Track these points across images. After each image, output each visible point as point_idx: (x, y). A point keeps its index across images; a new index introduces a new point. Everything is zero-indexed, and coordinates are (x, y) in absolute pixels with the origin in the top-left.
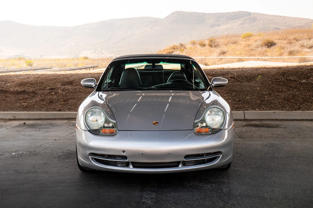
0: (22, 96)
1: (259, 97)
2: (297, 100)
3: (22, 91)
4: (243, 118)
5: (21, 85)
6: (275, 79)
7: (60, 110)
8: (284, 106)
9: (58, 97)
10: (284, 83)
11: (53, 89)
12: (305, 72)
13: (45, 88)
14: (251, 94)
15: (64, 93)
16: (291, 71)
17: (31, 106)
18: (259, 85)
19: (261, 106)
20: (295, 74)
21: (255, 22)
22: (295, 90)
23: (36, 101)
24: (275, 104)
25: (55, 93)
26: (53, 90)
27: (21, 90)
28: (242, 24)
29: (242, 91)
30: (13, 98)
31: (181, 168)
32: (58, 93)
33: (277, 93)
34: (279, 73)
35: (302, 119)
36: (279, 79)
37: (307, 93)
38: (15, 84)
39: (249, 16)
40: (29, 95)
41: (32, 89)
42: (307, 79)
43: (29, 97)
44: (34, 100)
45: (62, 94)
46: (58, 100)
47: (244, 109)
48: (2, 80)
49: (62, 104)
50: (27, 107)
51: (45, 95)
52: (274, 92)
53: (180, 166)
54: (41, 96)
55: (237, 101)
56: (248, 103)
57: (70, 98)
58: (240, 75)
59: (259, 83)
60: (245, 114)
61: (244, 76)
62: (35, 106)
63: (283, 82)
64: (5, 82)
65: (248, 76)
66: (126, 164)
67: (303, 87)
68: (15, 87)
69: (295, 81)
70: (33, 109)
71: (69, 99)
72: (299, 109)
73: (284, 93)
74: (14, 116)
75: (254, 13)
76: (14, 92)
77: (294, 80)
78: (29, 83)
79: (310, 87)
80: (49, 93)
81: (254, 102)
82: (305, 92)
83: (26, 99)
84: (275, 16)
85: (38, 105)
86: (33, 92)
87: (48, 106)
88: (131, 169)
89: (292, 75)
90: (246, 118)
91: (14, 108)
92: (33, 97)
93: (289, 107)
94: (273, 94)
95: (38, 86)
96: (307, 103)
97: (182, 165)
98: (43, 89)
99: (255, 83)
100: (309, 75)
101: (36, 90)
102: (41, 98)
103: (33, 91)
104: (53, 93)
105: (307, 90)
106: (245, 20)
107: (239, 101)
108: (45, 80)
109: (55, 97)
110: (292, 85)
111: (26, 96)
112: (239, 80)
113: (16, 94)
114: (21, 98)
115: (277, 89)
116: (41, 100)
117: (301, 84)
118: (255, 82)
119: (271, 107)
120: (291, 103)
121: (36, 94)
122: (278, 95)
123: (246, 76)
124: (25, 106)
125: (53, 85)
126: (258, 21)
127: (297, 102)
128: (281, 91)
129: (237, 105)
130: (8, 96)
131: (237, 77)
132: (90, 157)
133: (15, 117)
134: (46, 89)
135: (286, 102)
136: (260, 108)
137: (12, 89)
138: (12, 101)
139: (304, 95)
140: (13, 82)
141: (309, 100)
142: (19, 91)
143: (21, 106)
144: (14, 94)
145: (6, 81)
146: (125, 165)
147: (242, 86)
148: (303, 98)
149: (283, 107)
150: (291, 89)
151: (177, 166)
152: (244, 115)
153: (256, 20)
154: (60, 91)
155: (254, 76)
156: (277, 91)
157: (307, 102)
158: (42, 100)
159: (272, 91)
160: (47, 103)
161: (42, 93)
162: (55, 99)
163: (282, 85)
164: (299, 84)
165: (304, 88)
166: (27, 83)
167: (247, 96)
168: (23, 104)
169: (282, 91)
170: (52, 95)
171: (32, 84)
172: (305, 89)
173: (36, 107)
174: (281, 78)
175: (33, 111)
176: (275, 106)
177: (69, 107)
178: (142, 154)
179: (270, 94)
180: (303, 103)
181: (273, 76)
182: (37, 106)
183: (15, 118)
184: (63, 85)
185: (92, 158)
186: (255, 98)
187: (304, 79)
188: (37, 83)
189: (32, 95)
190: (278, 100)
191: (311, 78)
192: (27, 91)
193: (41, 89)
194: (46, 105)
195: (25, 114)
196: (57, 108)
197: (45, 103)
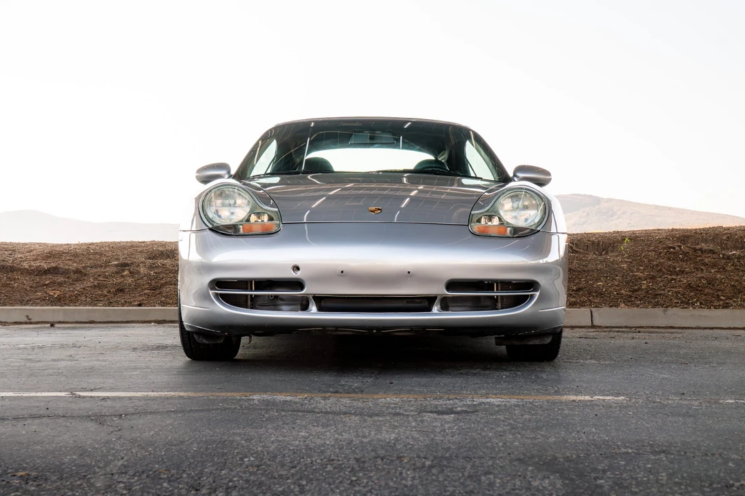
0: (50, 279)
1: (628, 283)
2: (720, 290)
3: (49, 270)
4: (590, 324)
5: (50, 257)
6: (664, 248)
7: (140, 305)
8: (689, 300)
9: (138, 282)
10: (687, 257)
11: (126, 265)
12: (735, 234)
13: (106, 265)
14: (607, 277)
15: (152, 273)
16: (701, 233)
17: (69, 297)
18: (626, 260)
19: (632, 301)
20: (713, 239)
21: (611, 221)
22: (713, 271)
23: (84, 289)
24: (666, 296)
25: (131, 273)
26: (127, 268)
27: (49, 266)
28: (579, 225)
29: (584, 271)
30: (26, 281)
31: (436, 315)
32: (138, 272)
33: (671, 275)
34: (673, 237)
35: (732, 327)
36: (674, 248)
38: (33, 255)
39: (597, 207)
40: (68, 278)
41: (75, 264)
42: (742, 249)
43: (66, 280)
44: (79, 286)
45: (148, 275)
46: (137, 286)
47: (590, 305)
48: (3, 248)
49: (145, 294)
50: (60, 299)
51: (106, 277)
52: (664, 273)
53: (435, 309)
54: (94, 279)
55: (573, 290)
56: (601, 294)
57: (166, 283)
58: (579, 241)
59: (626, 255)
60: (594, 314)
61: (589, 241)
62: (79, 297)
63: (685, 254)
64: (10, 252)
65: (599, 241)
66: (301, 305)
67: (732, 265)
68: (35, 260)
69: (712, 252)
70: (75, 303)
71: (163, 285)
72: (726, 306)
73: (686, 276)
74: (27, 317)
75: (609, 200)
76: (32, 270)
77: (711, 250)
78: (68, 253)
80: (117, 273)
81: (615, 293)
83: (60, 284)
84: (657, 207)
85: (88, 295)
86: (77, 271)
87: (112, 298)
88: (313, 314)
89: (706, 241)
90: (596, 323)
91: (28, 301)
92: (77, 280)
93: (701, 304)
94: (660, 277)
95: (90, 259)
97: (439, 306)
98: (102, 266)
99: (616, 257)
101: (85, 268)
102: (96, 282)
103: (77, 269)
104: (125, 273)
105: (742, 271)
106: (588, 214)
107: (579, 290)
108: (107, 249)
110: (706, 260)
111: (61, 279)
112: (576, 249)
113: (37, 275)
114: (47, 282)
115: (669, 266)
116: (95, 286)
117: (729, 258)
118: (616, 254)
119: (658, 302)
120: (706, 295)
121: (85, 275)
122: (672, 279)
123: (593, 243)
124: (56, 296)
125: (126, 258)
126: (618, 218)
127: (720, 293)
128: (680, 271)
129: (574, 297)
130: (15, 279)
131: (573, 244)
132: (211, 292)
133: (30, 317)
134: (109, 266)
135: (692, 294)
136: (629, 304)
137: (27, 264)
138: (25, 287)
139: (737, 281)
140: (31, 251)
142: (44, 269)
143: (45, 297)
144: (30, 274)
145: (13, 250)
146: (299, 307)
147: (584, 261)
148: (733, 285)
149: (686, 303)
150: (703, 267)
151: (428, 309)
152: (592, 317)
153: (612, 216)
154: (142, 270)
155: (614, 243)
156: (669, 271)
158: (99, 286)
159: (658, 271)
160: (109, 292)
161: (98, 274)
162: (130, 286)
163: (682, 260)
164: (723, 258)
165: (736, 266)
166: (64, 253)
167: (598, 280)
168: (52, 294)
169: (682, 272)
170: (123, 276)
171: (76, 255)
172: (738, 269)
173: (83, 299)
174: (680, 247)
175: (76, 306)
176: (665, 301)
177: (164, 299)
178: (342, 272)
179: (653, 278)
180: (733, 296)
181: (660, 242)
182: (86, 297)
183: (29, 319)
184: (150, 258)
185: (217, 295)
186: (617, 286)
187: (736, 248)
188: (88, 254)
189: (75, 276)
190: (674, 290)
192: (62, 269)
193: (96, 266)
194: (106, 296)
195: (54, 310)
196: (135, 301)
197: (105, 292)
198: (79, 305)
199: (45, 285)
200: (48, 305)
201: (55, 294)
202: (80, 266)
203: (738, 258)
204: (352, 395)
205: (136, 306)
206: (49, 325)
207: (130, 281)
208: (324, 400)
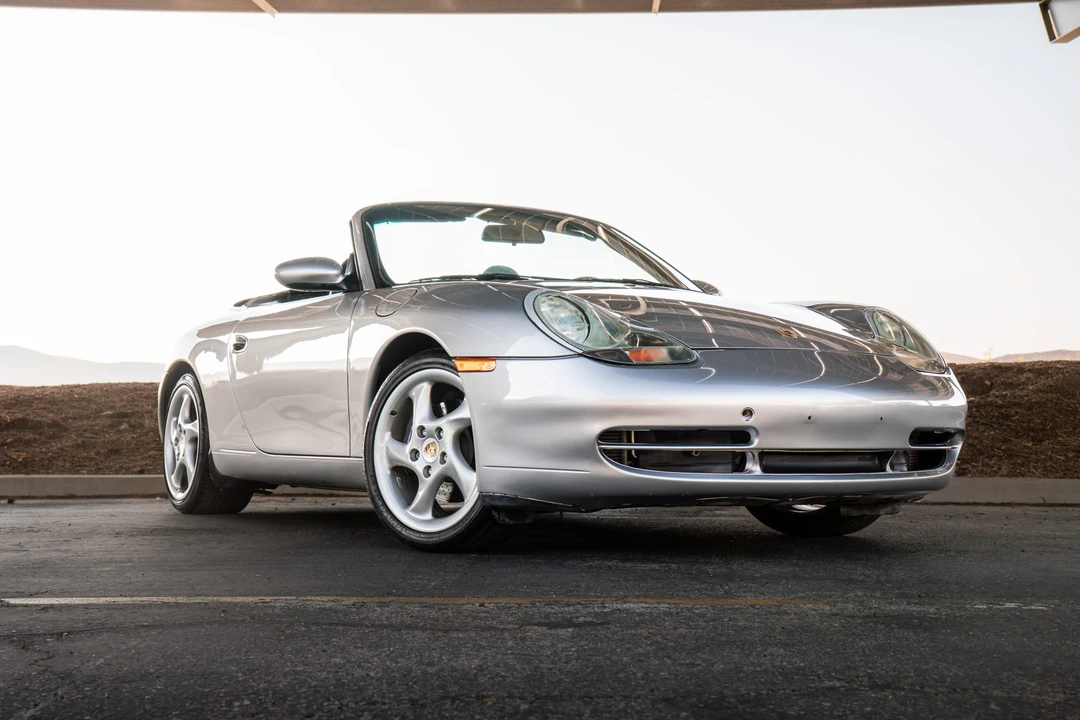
0: (13, 435)
3: (13, 422)
5: (15, 405)
7: (141, 472)
9: (142, 438)
11: (125, 415)
12: (974, 374)
13: (97, 414)
17: (40, 461)
23: (62, 449)
25: (131, 426)
26: (126, 419)
27: (13, 418)
32: (141, 426)
35: (971, 501)
37: (984, 431)
40: (40, 434)
41: (51, 415)
42: (982, 394)
43: (38, 437)
44: (55, 446)
46: (139, 445)
49: (150, 456)
50: (26, 464)
51: (95, 432)
54: (78, 436)
62: (54, 462)
70: (48, 469)
78: (41, 399)
79: (993, 417)
80: (111, 426)
82: (977, 430)
83: (28, 443)
85: (67, 458)
86: (54, 424)
87: (101, 461)
92: (53, 437)
95: (73, 407)
96: (987, 460)
98: (89, 417)
100: (988, 383)
101: (65, 419)
102: (80, 440)
103: (54, 421)
104: (123, 427)
105: (983, 424)
108: (99, 393)
109: (129, 437)
111: (29, 436)
114: (8, 441)
116: (78, 445)
121: (65, 429)
124: (20, 460)
125: (125, 406)
134: (100, 417)
139: (976, 438)
141: (992, 450)
142: (6, 421)
143: (5, 461)
148: (972, 445)
154: (147, 422)
157: (988, 457)
158: (84, 446)
160: (98, 454)
161: (83, 428)
162: (129, 444)
165: (975, 417)
166: (36, 399)
168: (15, 457)
170: (119, 431)
171: (53, 402)
172: (978, 422)
173: (60, 463)
175: (48, 473)
180: (972, 460)
182: (65, 460)
188: (71, 400)
189: (50, 432)
191: (994, 391)
192: (32, 421)
193: (81, 418)
194: (92, 459)
195: (16, 479)
196: (135, 466)
197: (92, 454)
198: (54, 473)
199: (6, 444)
200: (8, 472)
201: (19, 457)
202: (58, 418)
203: (976, 407)
204: (425, 599)
205: (136, 473)
206: (6, 501)
207: (129, 438)
208: (381, 607)
